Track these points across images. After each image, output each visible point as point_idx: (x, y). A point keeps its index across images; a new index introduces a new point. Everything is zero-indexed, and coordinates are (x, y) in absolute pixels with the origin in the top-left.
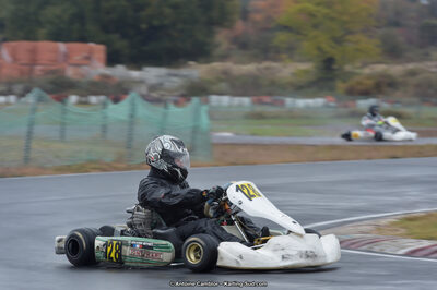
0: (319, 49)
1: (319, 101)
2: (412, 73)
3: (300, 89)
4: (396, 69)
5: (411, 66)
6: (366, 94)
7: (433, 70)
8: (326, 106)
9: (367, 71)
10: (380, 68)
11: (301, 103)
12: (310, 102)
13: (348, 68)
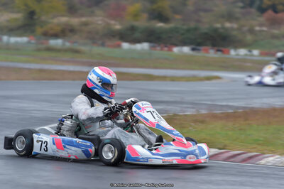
0: (26, 5)
1: (25, 39)
2: (86, 24)
3: (12, 31)
4: (75, 21)
5: (84, 19)
6: (56, 36)
7: (100, 22)
8: (29, 42)
9: (55, 21)
10: (64, 19)
11: (13, 40)
12: (19, 39)
13: (43, 18)
